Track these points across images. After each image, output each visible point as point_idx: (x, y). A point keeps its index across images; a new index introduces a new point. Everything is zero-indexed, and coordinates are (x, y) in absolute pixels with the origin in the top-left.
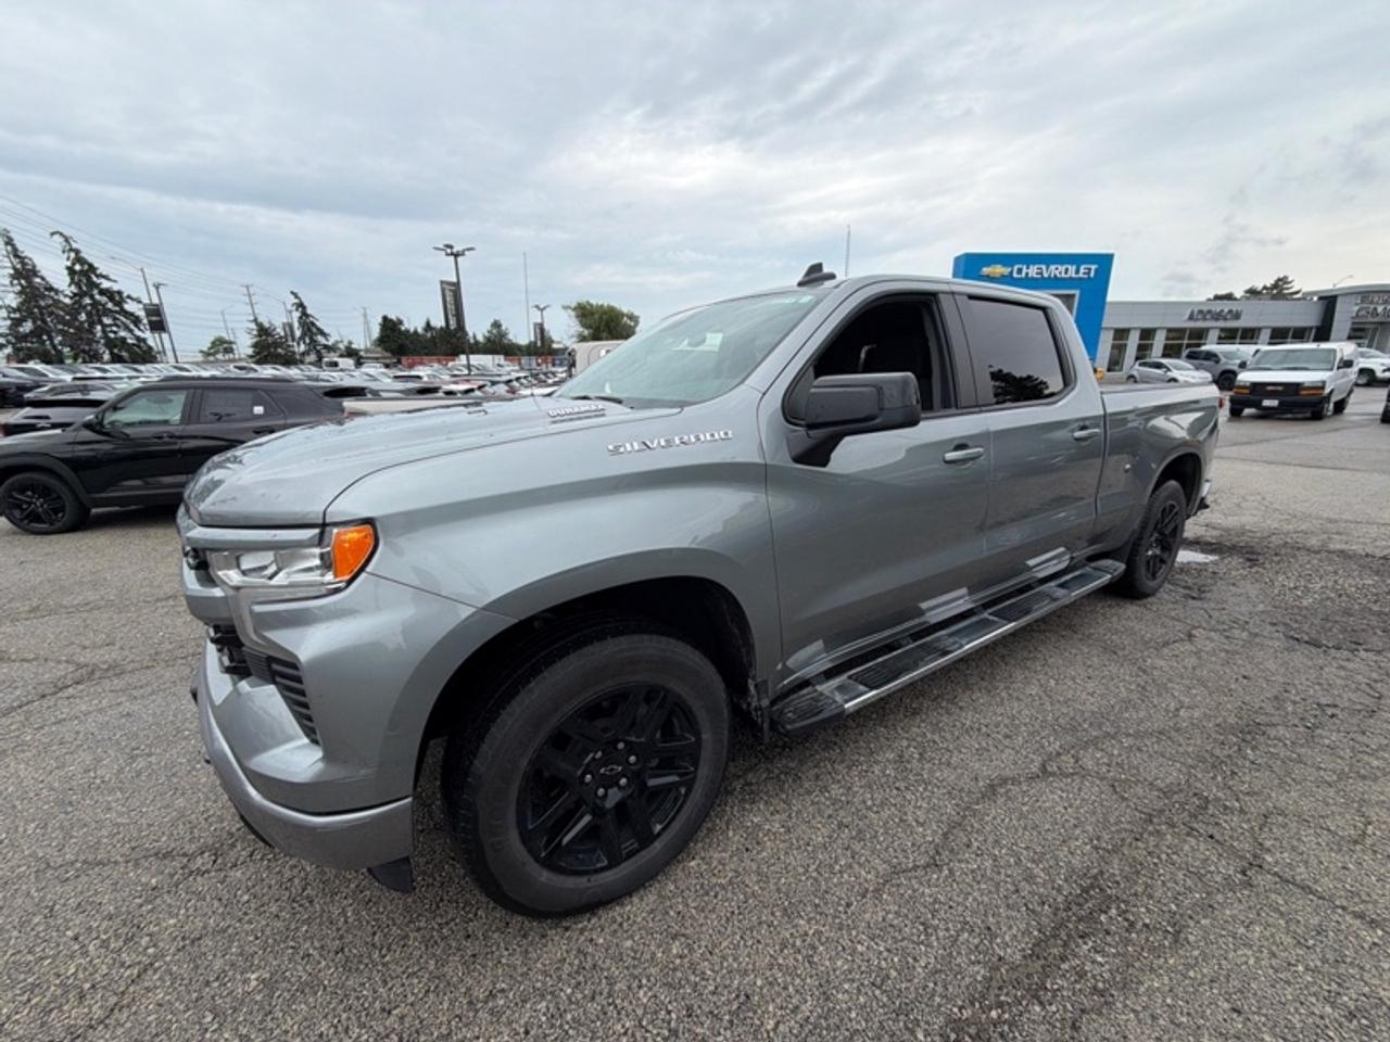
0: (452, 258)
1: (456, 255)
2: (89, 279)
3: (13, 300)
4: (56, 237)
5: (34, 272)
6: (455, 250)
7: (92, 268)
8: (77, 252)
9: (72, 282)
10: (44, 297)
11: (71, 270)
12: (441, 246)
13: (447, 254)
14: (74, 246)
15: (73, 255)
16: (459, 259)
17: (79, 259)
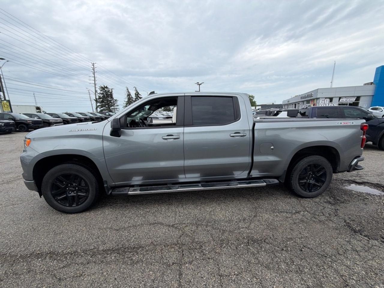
0: (199, 85)
1: (200, 85)
2: (138, 95)
3: (127, 100)
4: (135, 88)
5: (130, 95)
6: (199, 84)
7: (139, 93)
8: (137, 90)
9: (135, 96)
10: (131, 99)
11: (135, 94)
12: (196, 83)
13: (198, 85)
14: (137, 89)
15: (136, 91)
16: (200, 86)
17: (137, 92)
